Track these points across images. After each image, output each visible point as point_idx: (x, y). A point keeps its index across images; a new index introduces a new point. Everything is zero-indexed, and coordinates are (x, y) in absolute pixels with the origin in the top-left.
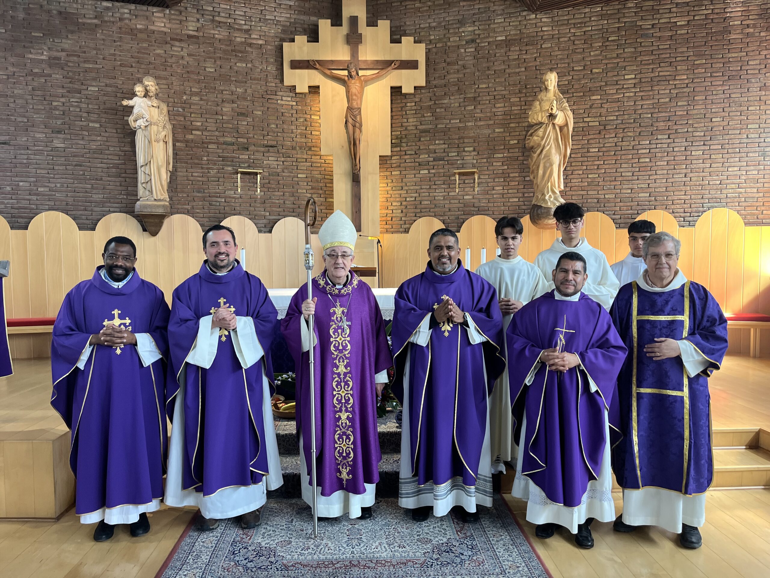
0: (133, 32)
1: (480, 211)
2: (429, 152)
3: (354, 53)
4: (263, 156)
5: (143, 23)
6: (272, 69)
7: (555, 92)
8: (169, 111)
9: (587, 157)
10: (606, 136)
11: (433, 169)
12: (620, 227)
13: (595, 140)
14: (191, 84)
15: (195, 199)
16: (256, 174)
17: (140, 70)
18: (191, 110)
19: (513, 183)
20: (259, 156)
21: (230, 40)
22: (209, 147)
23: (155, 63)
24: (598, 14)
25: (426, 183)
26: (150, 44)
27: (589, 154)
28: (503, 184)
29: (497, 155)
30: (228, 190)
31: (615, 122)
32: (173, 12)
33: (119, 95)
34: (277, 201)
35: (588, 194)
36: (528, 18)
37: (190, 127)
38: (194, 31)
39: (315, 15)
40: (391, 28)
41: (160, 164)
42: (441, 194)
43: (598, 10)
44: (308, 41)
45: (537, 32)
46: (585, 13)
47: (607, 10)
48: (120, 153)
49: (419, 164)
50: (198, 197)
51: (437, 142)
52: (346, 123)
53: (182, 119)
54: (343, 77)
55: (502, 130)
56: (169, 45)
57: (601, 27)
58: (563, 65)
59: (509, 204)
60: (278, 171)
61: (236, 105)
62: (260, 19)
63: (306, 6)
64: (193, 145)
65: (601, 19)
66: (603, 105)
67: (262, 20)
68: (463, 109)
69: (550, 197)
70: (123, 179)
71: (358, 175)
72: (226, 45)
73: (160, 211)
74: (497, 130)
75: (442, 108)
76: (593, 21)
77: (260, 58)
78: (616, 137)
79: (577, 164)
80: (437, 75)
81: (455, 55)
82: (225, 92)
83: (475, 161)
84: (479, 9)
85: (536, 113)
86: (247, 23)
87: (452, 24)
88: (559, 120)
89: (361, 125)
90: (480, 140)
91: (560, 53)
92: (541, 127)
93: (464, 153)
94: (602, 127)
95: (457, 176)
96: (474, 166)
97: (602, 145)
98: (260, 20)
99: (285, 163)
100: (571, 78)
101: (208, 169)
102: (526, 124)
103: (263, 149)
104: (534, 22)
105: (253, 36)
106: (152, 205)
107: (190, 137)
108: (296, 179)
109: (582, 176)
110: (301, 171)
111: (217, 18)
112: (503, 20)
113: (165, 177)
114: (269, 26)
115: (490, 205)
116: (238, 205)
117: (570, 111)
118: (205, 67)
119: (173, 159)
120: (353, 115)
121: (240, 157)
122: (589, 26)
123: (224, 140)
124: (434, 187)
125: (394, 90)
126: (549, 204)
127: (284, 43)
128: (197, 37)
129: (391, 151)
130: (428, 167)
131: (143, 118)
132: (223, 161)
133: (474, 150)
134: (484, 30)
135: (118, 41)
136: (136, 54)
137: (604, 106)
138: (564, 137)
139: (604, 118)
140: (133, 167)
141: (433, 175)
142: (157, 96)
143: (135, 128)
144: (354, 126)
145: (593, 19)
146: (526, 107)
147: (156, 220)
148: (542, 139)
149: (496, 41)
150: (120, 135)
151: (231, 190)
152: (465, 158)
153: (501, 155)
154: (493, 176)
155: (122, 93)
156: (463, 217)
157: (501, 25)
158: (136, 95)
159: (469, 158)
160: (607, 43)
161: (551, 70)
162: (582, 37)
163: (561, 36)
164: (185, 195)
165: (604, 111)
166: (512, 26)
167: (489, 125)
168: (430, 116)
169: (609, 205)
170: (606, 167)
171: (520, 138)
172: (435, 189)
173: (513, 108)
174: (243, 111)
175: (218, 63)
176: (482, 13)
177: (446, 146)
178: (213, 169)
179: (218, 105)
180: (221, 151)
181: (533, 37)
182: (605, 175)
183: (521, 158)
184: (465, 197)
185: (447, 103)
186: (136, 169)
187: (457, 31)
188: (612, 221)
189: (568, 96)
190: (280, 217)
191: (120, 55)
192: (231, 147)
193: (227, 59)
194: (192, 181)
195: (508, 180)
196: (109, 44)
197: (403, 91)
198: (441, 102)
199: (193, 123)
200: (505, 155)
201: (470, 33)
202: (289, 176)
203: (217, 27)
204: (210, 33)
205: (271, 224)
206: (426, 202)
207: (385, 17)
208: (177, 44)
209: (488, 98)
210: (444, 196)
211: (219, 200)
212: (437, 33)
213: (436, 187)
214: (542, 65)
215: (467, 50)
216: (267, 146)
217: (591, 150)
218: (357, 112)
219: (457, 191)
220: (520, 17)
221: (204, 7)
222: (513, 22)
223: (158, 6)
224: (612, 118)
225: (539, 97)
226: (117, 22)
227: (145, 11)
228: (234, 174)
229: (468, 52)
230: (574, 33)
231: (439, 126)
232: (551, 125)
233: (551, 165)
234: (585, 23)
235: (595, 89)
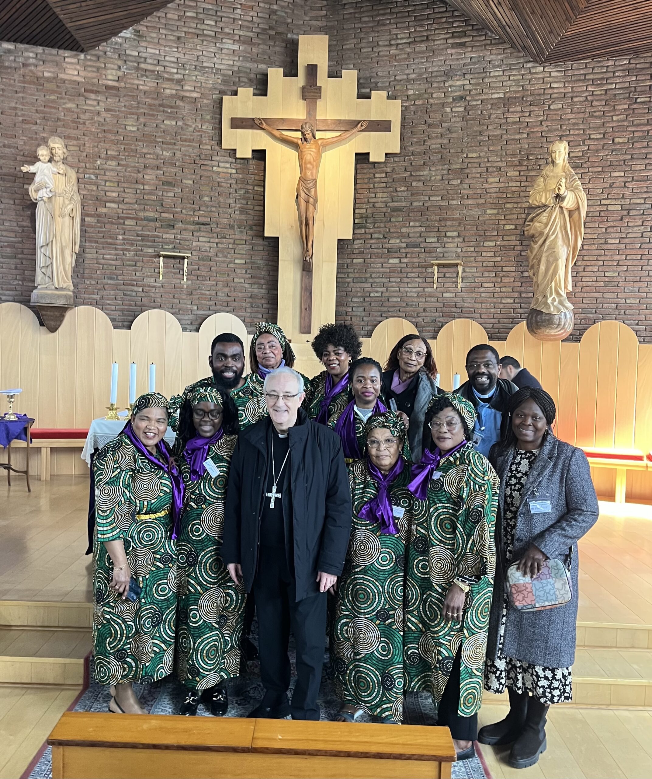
0: (38, 81)
1: (463, 313)
2: (402, 236)
3: (311, 110)
4: (193, 235)
5: (52, 70)
6: (208, 127)
7: (564, 167)
8: (78, 179)
9: (604, 250)
10: (630, 224)
11: (406, 257)
12: (644, 341)
13: (615, 229)
14: (107, 146)
15: (106, 287)
16: (183, 258)
17: (46, 127)
18: (106, 178)
19: (507, 280)
20: (187, 235)
21: (158, 93)
22: (126, 223)
23: (64, 120)
24: (625, 67)
25: (396, 275)
26: (59, 96)
27: (606, 246)
28: (494, 279)
29: (488, 243)
30: (147, 276)
31: (643, 207)
32: (89, 57)
33: (19, 158)
34: (208, 293)
35: (603, 297)
36: (533, 71)
37: (104, 198)
38: (114, 80)
39: (263, 62)
40: (359, 79)
41: (64, 244)
42: (414, 290)
43: (625, 62)
44: (254, 95)
45: (544, 89)
46: (607, 67)
47: (636, 64)
48: (17, 228)
49: (388, 251)
50: (110, 284)
51: (411, 224)
52: (297, 198)
53: (95, 188)
54: (296, 140)
55: (495, 211)
56: (82, 98)
57: (627, 85)
58: (577, 132)
59: (501, 306)
60: (210, 254)
61: (162, 172)
62: (196, 66)
63: (254, 50)
64: (106, 220)
65: (628, 75)
66: (627, 184)
67: (198, 67)
68: (446, 183)
69: (554, 300)
70: (18, 261)
71: (310, 262)
72: (153, 98)
73: (61, 302)
74: (489, 212)
75: (419, 181)
76: (618, 76)
77: (193, 114)
78: (642, 225)
79: (591, 258)
80: (415, 140)
81: (439, 116)
82: (149, 156)
83: (459, 250)
84: (471, 58)
85: (539, 193)
86: (179, 71)
87: (436, 77)
88: (569, 203)
89: (316, 201)
90: (467, 223)
91: (573, 116)
92: (545, 211)
93: (445, 239)
94: (625, 213)
95: (436, 268)
96: (458, 256)
97: (624, 236)
98: (196, 68)
99: (219, 245)
100: (586, 148)
101: (123, 250)
102: (527, 205)
103: (192, 227)
104: (541, 76)
105: (186, 88)
106: (52, 294)
107: (104, 210)
108: (232, 265)
109: (597, 274)
110: (238, 256)
111: (142, 66)
112: (501, 73)
113: (70, 260)
114: (206, 75)
115: (477, 305)
116: (158, 295)
117: (583, 192)
118: (126, 125)
119: (81, 237)
120: (306, 188)
121: (164, 237)
122: (612, 83)
123: (145, 214)
124: (406, 280)
125: (359, 157)
126: (552, 309)
127: (224, 97)
128: (117, 89)
129: (354, 234)
130: (399, 255)
131: (46, 188)
132: (142, 240)
133: (459, 236)
134: (476, 84)
135: (20, 92)
136: (42, 108)
137: (630, 185)
138: (575, 225)
139: (628, 200)
140: (32, 246)
141: (405, 265)
142: (65, 161)
143: (36, 200)
144: (307, 202)
145: (617, 74)
146: (526, 184)
147: (56, 313)
148: (546, 227)
149: (491, 98)
150: (19, 207)
151: (151, 276)
152: (446, 246)
153: (493, 244)
154: (483, 269)
155: (23, 155)
156: (442, 320)
157: (499, 79)
158: (39, 160)
159: (452, 245)
160: (635, 106)
161: (561, 138)
162: (603, 97)
163: (575, 95)
164: (93, 282)
165: (628, 192)
166: (514, 80)
167: (478, 205)
168: (404, 191)
169: (631, 312)
170: (628, 263)
171: (517, 222)
172: (407, 283)
173: (510, 184)
174: (170, 179)
175: (142, 120)
176: (475, 63)
177: (423, 229)
178: (129, 250)
179: (139, 172)
180: (140, 228)
181: (539, 95)
182: (627, 274)
183: (519, 248)
184: (445, 295)
185: (427, 176)
186: (35, 249)
187: (442, 85)
188: (634, 333)
189: (583, 171)
190: (210, 312)
191: (22, 110)
192: (152, 224)
193: (153, 115)
194: (103, 265)
195: (501, 275)
196: (10, 95)
197: (371, 159)
198: (418, 173)
199: (107, 194)
200: (498, 243)
201: (458, 88)
202: (223, 262)
203: (142, 76)
204: (133, 84)
205: (199, 321)
206: (395, 299)
207: (352, 66)
208: (93, 96)
209: (479, 170)
210: (418, 293)
211: (136, 288)
212: (416, 87)
213: (409, 280)
214: (549, 131)
215: (454, 110)
216: (198, 224)
217: (610, 241)
218: (311, 184)
219: (435, 287)
220: (523, 70)
221: (127, 52)
222: (514, 75)
223: (71, 49)
224: (638, 201)
225: (544, 172)
226: (20, 69)
227: (55, 55)
228: (155, 258)
229: (456, 112)
230: (593, 91)
231: (415, 204)
232: (557, 208)
233: (556, 260)
234: (607, 79)
235: (617, 163)
